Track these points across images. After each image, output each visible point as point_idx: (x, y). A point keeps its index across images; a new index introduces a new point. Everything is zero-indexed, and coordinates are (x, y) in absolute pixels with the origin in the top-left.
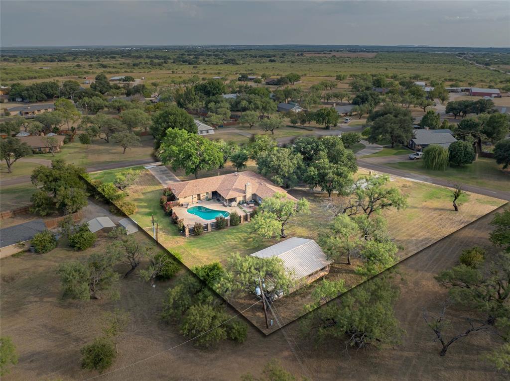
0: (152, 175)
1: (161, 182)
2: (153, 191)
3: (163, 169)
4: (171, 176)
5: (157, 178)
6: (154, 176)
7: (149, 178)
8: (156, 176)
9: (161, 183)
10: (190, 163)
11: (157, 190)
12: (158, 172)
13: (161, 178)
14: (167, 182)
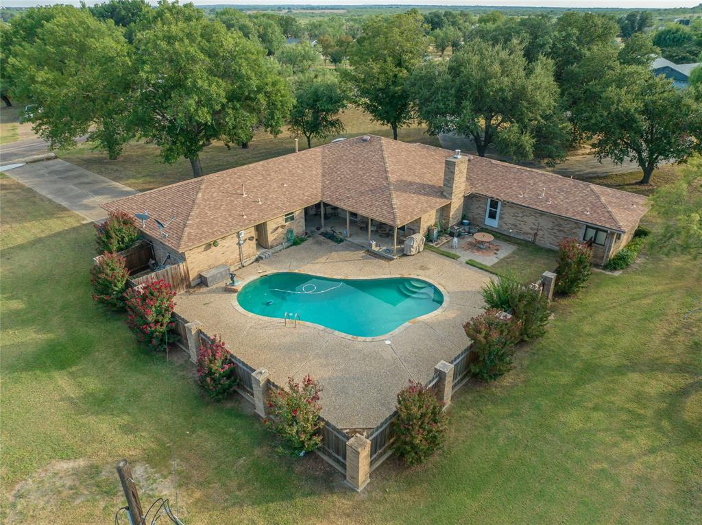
0: (21, 187)
1: (64, 204)
2: (40, 240)
3: (56, 168)
4: (95, 182)
5: (44, 193)
6: (30, 190)
7: (11, 196)
8: (37, 190)
9: (64, 209)
10: (191, 102)
11: (59, 234)
12: (42, 176)
13: (60, 192)
14: (86, 201)
